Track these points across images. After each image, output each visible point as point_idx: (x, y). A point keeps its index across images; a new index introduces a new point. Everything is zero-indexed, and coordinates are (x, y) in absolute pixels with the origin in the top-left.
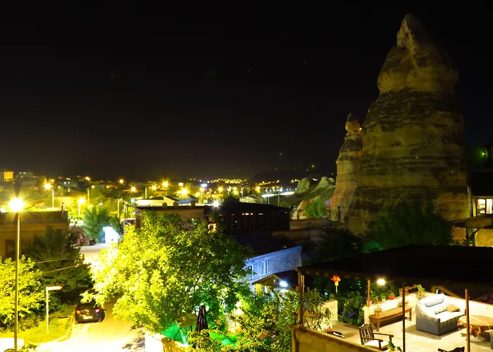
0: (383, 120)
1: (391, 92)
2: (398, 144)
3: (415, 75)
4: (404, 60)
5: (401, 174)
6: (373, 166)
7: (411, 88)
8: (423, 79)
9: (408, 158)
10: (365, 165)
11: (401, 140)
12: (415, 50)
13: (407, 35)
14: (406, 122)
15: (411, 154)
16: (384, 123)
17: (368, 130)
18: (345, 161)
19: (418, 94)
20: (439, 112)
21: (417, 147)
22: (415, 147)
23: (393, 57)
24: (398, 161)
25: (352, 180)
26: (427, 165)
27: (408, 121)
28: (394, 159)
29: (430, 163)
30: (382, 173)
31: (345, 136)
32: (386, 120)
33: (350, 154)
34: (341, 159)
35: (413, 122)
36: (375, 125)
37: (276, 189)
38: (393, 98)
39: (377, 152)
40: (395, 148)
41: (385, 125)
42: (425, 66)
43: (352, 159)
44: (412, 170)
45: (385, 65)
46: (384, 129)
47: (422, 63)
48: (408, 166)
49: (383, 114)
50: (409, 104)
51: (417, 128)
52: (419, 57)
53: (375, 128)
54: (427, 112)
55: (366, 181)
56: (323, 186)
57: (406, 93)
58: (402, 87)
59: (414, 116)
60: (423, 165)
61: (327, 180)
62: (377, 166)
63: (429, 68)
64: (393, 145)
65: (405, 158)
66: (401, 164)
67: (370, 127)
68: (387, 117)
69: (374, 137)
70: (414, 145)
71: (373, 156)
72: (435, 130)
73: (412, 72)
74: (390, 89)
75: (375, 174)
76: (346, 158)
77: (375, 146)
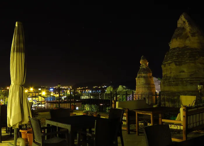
0: (176, 60)
1: (178, 47)
2: (183, 72)
3: (190, 40)
4: (184, 33)
5: (186, 85)
6: (171, 82)
7: (188, 46)
8: (193, 42)
9: (189, 78)
10: (166, 81)
11: (185, 70)
12: (190, 29)
13: (184, 22)
14: (187, 61)
15: (190, 76)
16: (176, 62)
17: (167, 65)
18: (141, 78)
19: (192, 49)
20: (202, 57)
21: (193, 73)
22: (192, 73)
23: (178, 32)
24: (184, 79)
25: (145, 87)
26: (198, 81)
27: (189, 61)
28: (182, 79)
29: (199, 80)
30: (177, 85)
31: (140, 66)
32: (177, 61)
33: (143, 75)
34: (139, 77)
35: (191, 62)
36: (171, 63)
37: (88, 91)
38: (180, 51)
39: (172, 75)
40: (182, 74)
41: (177, 63)
42: (195, 37)
43: (144, 77)
44: (191, 84)
45: (174, 35)
46: (176, 65)
47: (193, 35)
48: (189, 82)
49: (175, 58)
50: (188, 54)
51: (192, 65)
52: (192, 32)
53: (171, 64)
54: (197, 57)
55: (167, 89)
56: (120, 90)
57: (185, 48)
58: (183, 46)
59: (191, 59)
60: (196, 81)
61: (122, 87)
62: (173, 81)
63: (196, 38)
64: (181, 72)
65: (187, 78)
66: (186, 81)
67: (168, 64)
68: (177, 59)
69: (171, 68)
70: (192, 72)
71: (170, 77)
72: (200, 66)
73: (188, 39)
74: (177, 46)
75: (173, 85)
76: (141, 77)
77: (171, 73)
